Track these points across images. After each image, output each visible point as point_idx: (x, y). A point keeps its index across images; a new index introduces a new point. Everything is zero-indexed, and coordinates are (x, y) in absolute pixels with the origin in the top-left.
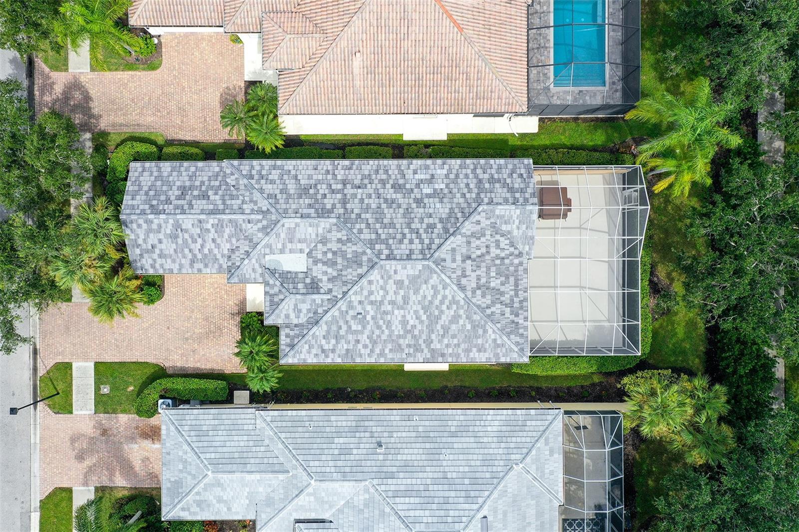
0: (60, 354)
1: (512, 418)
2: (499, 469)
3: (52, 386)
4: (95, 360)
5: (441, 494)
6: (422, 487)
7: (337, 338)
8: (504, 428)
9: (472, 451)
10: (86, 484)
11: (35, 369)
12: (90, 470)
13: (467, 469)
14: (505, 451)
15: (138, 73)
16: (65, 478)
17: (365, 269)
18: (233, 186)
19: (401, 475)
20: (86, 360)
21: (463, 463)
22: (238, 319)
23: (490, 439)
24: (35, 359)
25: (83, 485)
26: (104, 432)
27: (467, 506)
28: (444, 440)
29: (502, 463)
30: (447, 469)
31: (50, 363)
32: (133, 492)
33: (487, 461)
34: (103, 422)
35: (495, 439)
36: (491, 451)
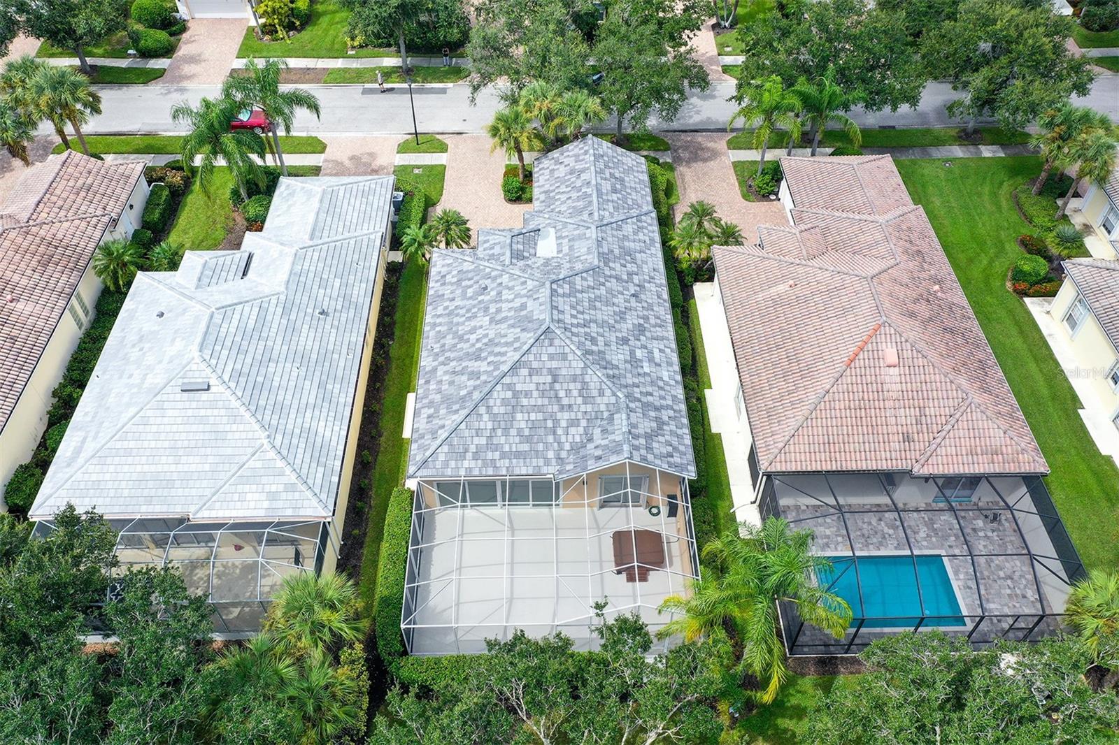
0: (456, 146)
1: (332, 453)
2: (267, 418)
4: (448, 165)
5: (251, 349)
6: (264, 335)
8: (319, 440)
9: (297, 396)
10: (326, 162)
11: (444, 134)
13: (276, 384)
14: (289, 431)
15: (737, 188)
16: (335, 150)
19: (284, 322)
20: (449, 160)
21: (284, 383)
23: (308, 419)
24: (453, 133)
27: (229, 369)
28: (318, 374)
29: (274, 422)
30: (280, 365)
31: (448, 142)
33: (279, 408)
35: (306, 425)
36: (292, 416)
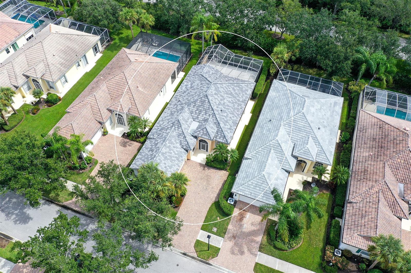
0: (190, 244)
3: (204, 252)
4: (200, 229)
7: (227, 122)
10: (256, 255)
11: (193, 258)
12: (250, 250)
15: (95, 169)
16: (250, 263)
17: (207, 100)
18: (158, 136)
19: (282, 115)
20: (198, 233)
22: (206, 168)
24: (188, 256)
25: (256, 256)
26: (234, 237)
31: (193, 249)
32: (266, 234)
34: (229, 236)
